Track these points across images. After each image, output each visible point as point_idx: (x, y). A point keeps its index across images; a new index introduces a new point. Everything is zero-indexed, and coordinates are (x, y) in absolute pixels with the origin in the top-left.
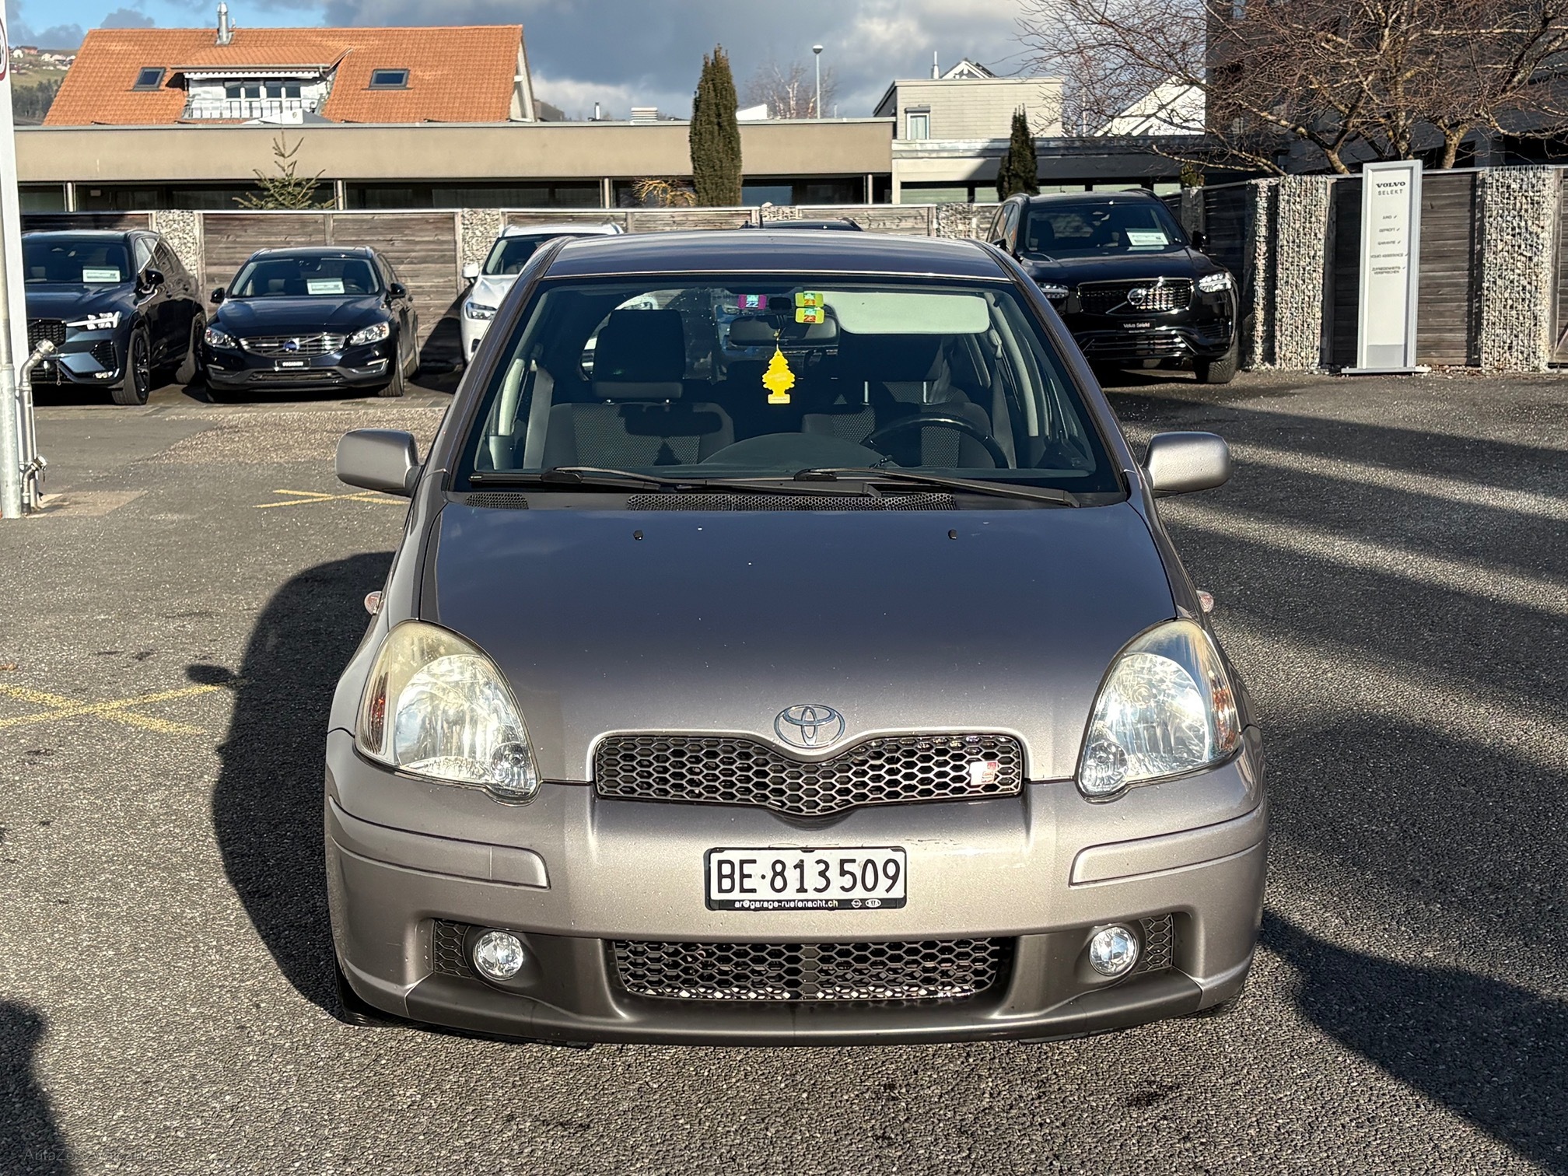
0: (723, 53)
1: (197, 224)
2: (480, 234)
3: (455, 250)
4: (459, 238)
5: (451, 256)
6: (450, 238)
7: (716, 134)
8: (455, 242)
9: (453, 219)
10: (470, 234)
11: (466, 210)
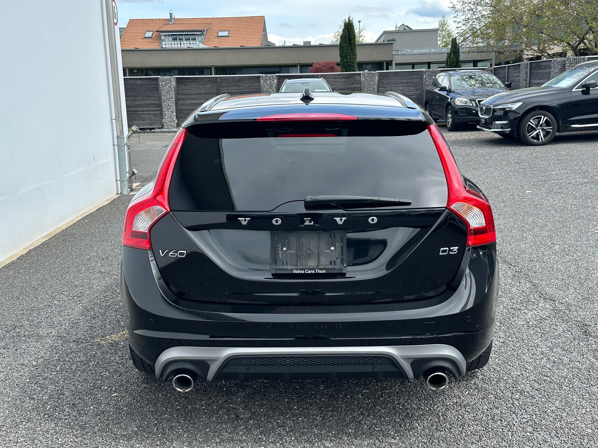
0: (351, 19)
1: (174, 82)
2: (268, 83)
3: (260, 89)
4: (261, 85)
5: (259, 91)
6: (259, 85)
7: (348, 47)
8: (260, 86)
9: (260, 78)
10: (265, 83)
11: (264, 75)
